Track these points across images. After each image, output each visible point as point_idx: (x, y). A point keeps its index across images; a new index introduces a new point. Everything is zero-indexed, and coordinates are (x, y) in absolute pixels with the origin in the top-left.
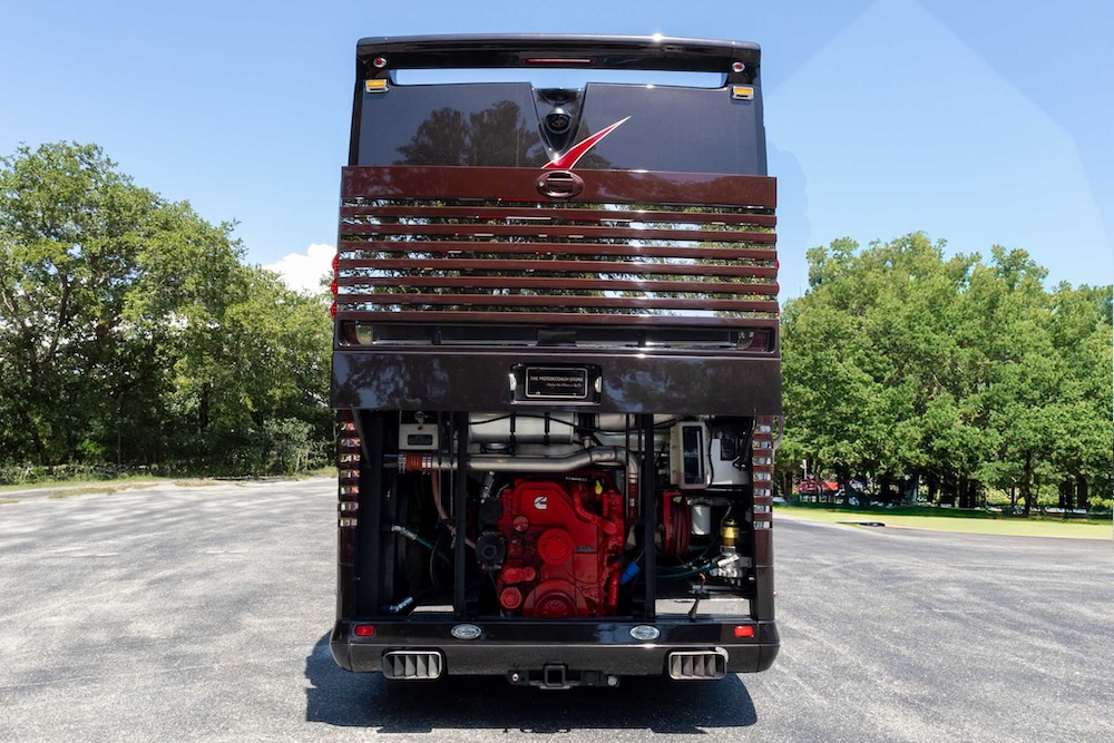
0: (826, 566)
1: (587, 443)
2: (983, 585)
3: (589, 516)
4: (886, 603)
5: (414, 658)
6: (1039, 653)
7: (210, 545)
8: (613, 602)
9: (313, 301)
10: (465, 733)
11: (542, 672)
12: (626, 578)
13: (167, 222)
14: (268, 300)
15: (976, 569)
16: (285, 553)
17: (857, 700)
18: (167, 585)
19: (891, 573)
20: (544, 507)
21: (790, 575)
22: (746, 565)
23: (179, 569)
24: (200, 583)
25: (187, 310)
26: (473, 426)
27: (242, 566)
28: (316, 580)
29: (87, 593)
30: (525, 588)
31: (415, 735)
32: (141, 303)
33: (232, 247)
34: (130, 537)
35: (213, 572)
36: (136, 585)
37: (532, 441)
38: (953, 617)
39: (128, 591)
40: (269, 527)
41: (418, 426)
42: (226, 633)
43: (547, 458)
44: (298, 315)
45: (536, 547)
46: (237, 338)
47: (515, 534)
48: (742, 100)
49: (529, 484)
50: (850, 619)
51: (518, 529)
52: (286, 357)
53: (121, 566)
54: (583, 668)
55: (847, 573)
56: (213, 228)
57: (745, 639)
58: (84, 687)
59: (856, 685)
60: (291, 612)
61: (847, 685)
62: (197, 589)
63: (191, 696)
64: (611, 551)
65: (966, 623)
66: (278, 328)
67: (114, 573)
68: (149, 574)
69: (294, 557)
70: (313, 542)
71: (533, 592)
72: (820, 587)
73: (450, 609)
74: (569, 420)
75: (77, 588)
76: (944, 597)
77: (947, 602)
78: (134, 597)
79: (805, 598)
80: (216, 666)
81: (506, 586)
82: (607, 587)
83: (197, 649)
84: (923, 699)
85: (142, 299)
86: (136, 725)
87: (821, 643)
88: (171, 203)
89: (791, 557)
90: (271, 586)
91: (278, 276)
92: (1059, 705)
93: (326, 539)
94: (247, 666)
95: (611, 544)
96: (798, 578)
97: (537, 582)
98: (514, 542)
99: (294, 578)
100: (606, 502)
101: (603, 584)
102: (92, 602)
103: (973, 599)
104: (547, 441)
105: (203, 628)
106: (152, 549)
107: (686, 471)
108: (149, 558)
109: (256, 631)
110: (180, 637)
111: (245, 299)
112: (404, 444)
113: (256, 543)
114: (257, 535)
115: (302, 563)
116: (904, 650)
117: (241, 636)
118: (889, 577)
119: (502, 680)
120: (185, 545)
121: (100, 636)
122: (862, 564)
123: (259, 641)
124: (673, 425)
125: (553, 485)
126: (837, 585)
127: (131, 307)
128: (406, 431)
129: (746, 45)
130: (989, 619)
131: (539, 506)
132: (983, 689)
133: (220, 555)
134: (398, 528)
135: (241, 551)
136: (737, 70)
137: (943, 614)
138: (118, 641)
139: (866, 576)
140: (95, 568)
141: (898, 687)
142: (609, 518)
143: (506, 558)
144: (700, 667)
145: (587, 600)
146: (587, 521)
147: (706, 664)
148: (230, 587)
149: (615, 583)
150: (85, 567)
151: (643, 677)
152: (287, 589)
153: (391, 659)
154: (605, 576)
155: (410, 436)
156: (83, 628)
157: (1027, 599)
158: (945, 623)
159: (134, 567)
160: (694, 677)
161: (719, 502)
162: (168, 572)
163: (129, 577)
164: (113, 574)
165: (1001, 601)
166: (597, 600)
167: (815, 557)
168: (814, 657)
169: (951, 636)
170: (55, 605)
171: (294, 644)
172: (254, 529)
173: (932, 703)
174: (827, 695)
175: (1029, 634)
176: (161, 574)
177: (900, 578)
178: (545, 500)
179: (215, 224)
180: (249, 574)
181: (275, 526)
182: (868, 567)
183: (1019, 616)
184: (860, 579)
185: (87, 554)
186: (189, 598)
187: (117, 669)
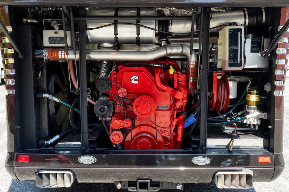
1: (164, 43)
3: (165, 88)
5: (55, 175)
8: (179, 139)
11: (136, 182)
12: (186, 125)
20: (137, 82)
22: (263, 117)
26: (90, 31)
30: (125, 131)
37: (129, 42)
41: (54, 31)
43: (139, 52)
45: (132, 106)
47: (119, 98)
49: (128, 68)
51: (120, 95)
54: (161, 180)
57: (265, 164)
64: (178, 109)
71: (130, 133)
73: (79, 143)
74: (153, 26)
81: (113, 130)
82: (176, 130)
95: (179, 105)
97: (133, 127)
98: (118, 104)
100: (176, 79)
101: (173, 128)
104: (138, 42)
107: (229, 59)
112: (46, 43)
119: (112, 186)
124: (221, 30)
125: (143, 69)
128: (47, 34)
131: (134, 82)
134: (47, 95)
142: (178, 89)
143: (114, 113)
144: (236, 181)
145: (163, 137)
146: (164, 91)
147: (240, 179)
149: (181, 127)
151: (195, 184)
153: (41, 176)
154: (175, 123)
155: (50, 38)
160: (232, 187)
161: (243, 79)
166: (169, 137)
178: (137, 78)
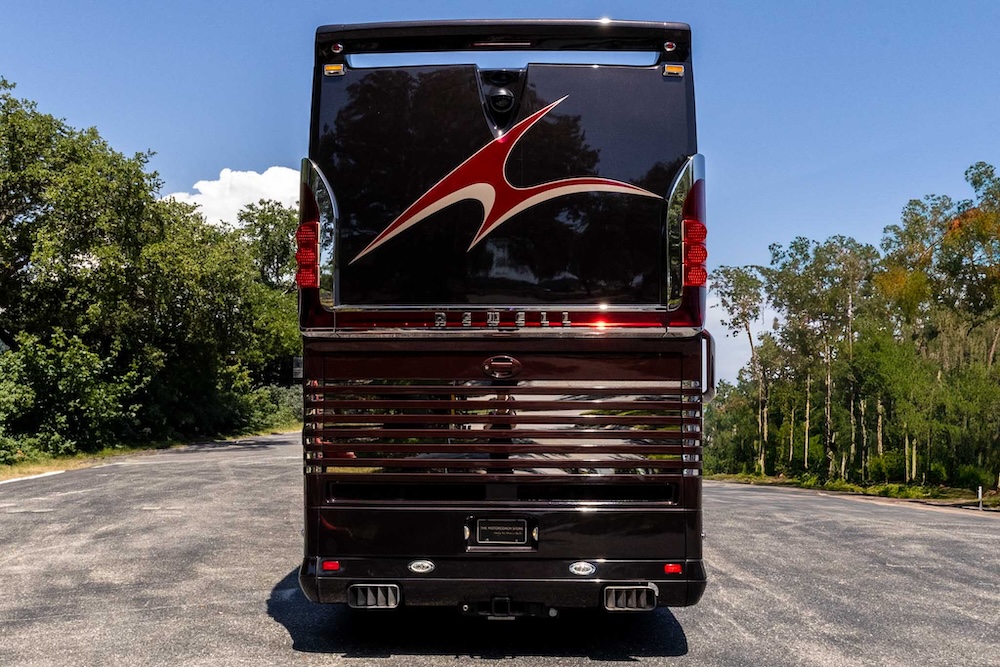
0: (787, 524)
2: (949, 543)
4: (840, 557)
5: (375, 590)
6: (979, 603)
7: (144, 501)
9: (233, 238)
10: (421, 659)
11: (490, 603)
13: (74, 151)
14: (186, 237)
15: (947, 528)
16: (222, 509)
17: (786, 638)
18: (115, 539)
19: (855, 531)
21: (746, 532)
23: (120, 525)
24: (146, 536)
25: (100, 250)
27: (183, 522)
28: (259, 534)
29: (38, 545)
31: (376, 659)
32: (50, 243)
33: (146, 181)
34: (59, 494)
35: (156, 527)
36: (83, 539)
38: (903, 571)
39: (76, 544)
40: (200, 484)
42: (184, 580)
44: (217, 254)
46: (154, 280)
48: (673, 77)
50: (798, 571)
52: (205, 300)
53: (62, 521)
54: (526, 600)
55: (807, 531)
56: (126, 160)
57: (674, 575)
58: (69, 622)
59: (788, 627)
60: (242, 563)
61: (778, 627)
62: (145, 542)
63: (167, 629)
65: (915, 576)
66: (196, 268)
67: (56, 527)
68: (92, 528)
69: (234, 513)
70: (250, 498)
72: (775, 544)
75: (26, 541)
76: (903, 553)
77: (901, 558)
78: (84, 549)
79: (757, 553)
80: (184, 606)
83: (161, 593)
84: (849, 638)
85: (51, 239)
86: (127, 650)
87: (764, 592)
88: (77, 130)
89: (752, 515)
90: (216, 540)
91: (194, 208)
92: (978, 645)
93: (262, 496)
94: (213, 607)
96: (754, 535)
99: (238, 533)
102: (46, 553)
103: (932, 555)
105: (162, 576)
106: (87, 506)
108: (87, 513)
109: (213, 578)
110: (142, 583)
111: (162, 236)
113: (190, 500)
114: (190, 492)
115: (242, 519)
116: (844, 599)
117: (200, 582)
118: (851, 534)
119: (453, 611)
120: (118, 502)
121: (66, 582)
122: (827, 522)
123: (217, 586)
126: (792, 542)
127: (40, 249)
129: (677, 26)
130: (941, 573)
132: (911, 631)
133: (157, 512)
135: (178, 508)
136: (668, 50)
137: (896, 569)
138: (85, 586)
139: (827, 533)
140: (37, 523)
141: (829, 629)
144: (632, 601)
147: (638, 597)
148: (177, 540)
150: (25, 523)
152: (233, 542)
153: (355, 590)
156: (47, 575)
157: (988, 556)
158: (894, 577)
159: (75, 522)
160: (626, 609)
162: (112, 527)
163: (72, 531)
164: (57, 529)
165: (962, 557)
167: (777, 515)
168: (753, 604)
169: (896, 588)
170: (11, 557)
171: (252, 590)
172: (185, 486)
173: (856, 641)
174: (757, 633)
175: (977, 587)
176: (104, 528)
177: (863, 536)
179: (129, 155)
180: (192, 529)
181: (206, 483)
182: (831, 526)
183: (974, 571)
184: (820, 537)
185: (22, 510)
186: (140, 550)
187: (93, 608)
